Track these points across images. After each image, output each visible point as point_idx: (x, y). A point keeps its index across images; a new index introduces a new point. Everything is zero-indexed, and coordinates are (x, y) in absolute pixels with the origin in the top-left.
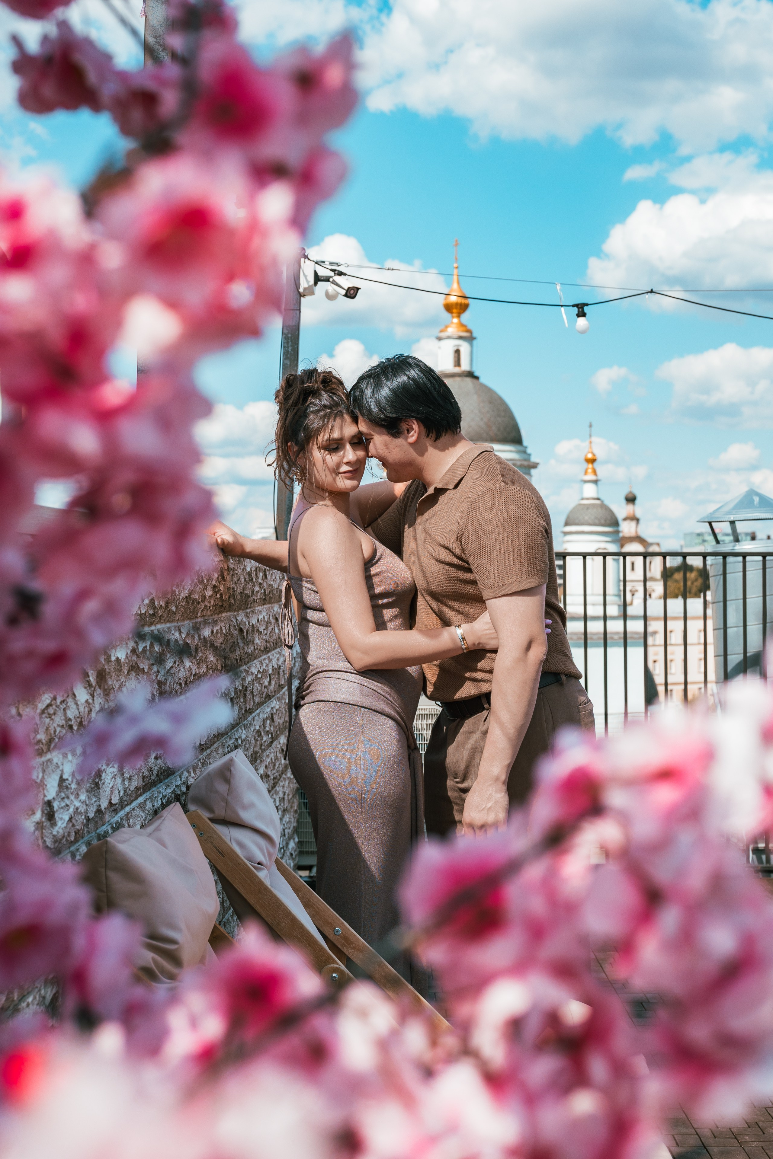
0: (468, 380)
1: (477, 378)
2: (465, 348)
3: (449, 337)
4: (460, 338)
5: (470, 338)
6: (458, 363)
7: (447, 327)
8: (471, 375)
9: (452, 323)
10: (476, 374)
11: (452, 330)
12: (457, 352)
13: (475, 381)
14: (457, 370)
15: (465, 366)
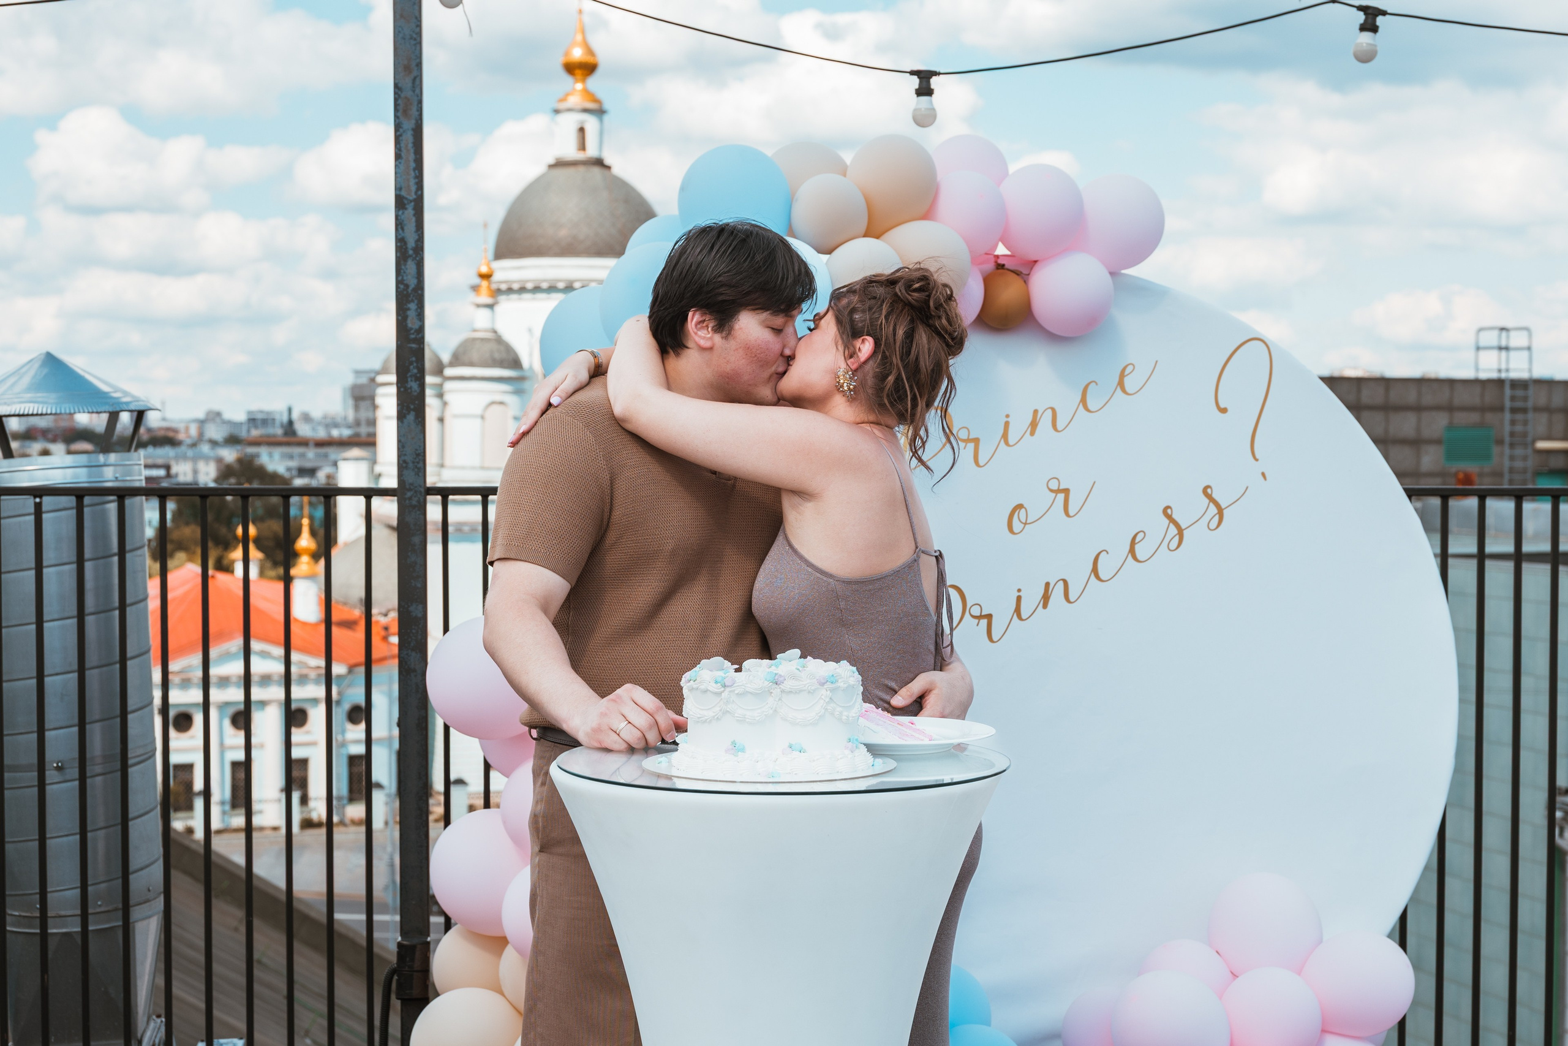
0: (596, 171)
1: (608, 168)
2: (591, 124)
3: (569, 110)
4: (586, 110)
5: (599, 112)
6: (582, 147)
7: (567, 95)
8: (599, 163)
9: (574, 89)
10: (607, 162)
11: (574, 100)
12: (582, 130)
13: (606, 172)
14: (580, 156)
15: (592, 151)
